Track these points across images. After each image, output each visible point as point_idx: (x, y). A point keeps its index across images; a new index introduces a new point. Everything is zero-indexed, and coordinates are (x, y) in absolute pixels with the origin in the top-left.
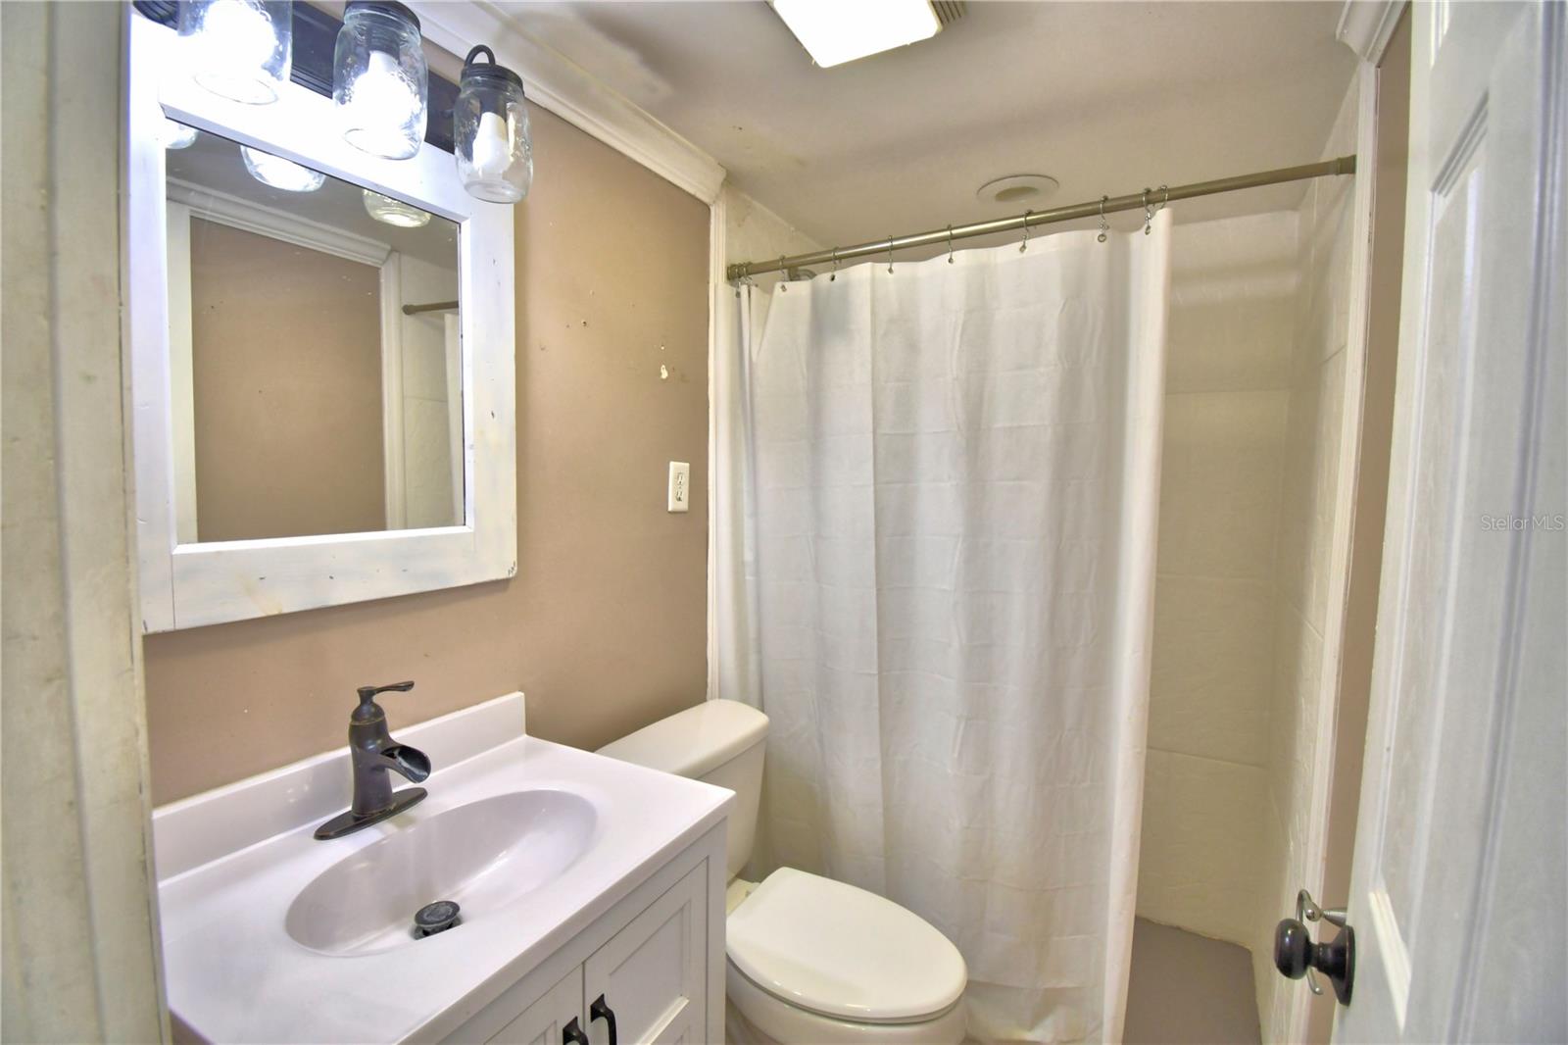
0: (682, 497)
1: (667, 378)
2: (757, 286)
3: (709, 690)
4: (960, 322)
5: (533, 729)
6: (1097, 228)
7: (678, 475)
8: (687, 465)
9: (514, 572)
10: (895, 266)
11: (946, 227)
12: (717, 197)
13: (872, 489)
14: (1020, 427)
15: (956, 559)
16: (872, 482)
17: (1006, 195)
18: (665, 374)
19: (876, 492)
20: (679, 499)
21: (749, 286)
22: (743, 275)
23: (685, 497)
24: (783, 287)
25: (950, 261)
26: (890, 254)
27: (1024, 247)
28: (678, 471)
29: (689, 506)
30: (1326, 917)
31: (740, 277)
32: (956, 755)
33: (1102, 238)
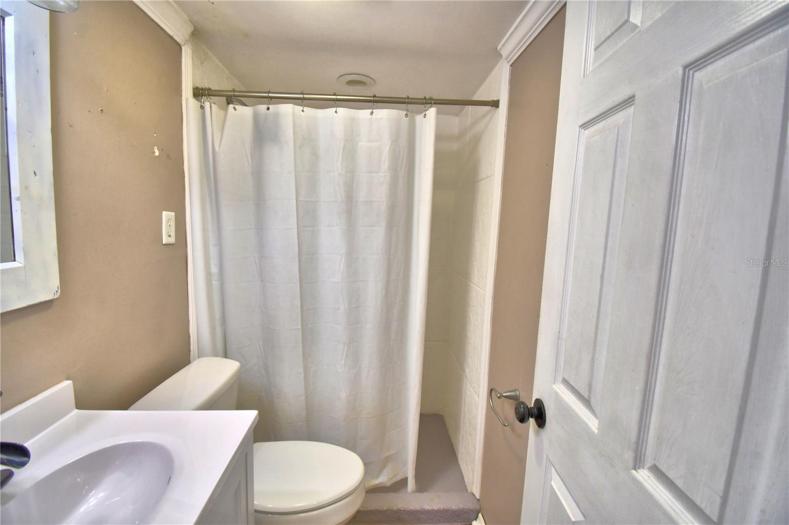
0: (171, 235)
1: (159, 155)
2: (214, 103)
3: (192, 353)
4: (342, 145)
5: (80, 405)
6: (403, 110)
7: (168, 220)
8: (173, 213)
9: (58, 294)
10: (306, 109)
11: (333, 94)
12: (187, 41)
13: (296, 230)
14: (371, 201)
15: (342, 267)
16: (296, 226)
17: (351, 83)
18: (157, 153)
19: (298, 232)
20: (170, 236)
21: (210, 103)
22: (205, 95)
23: (173, 234)
24: (235, 109)
25: (336, 112)
26: (302, 101)
27: (372, 112)
28: (168, 217)
29: (176, 241)
30: (504, 396)
31: (202, 96)
32: (343, 362)
33: (406, 115)
